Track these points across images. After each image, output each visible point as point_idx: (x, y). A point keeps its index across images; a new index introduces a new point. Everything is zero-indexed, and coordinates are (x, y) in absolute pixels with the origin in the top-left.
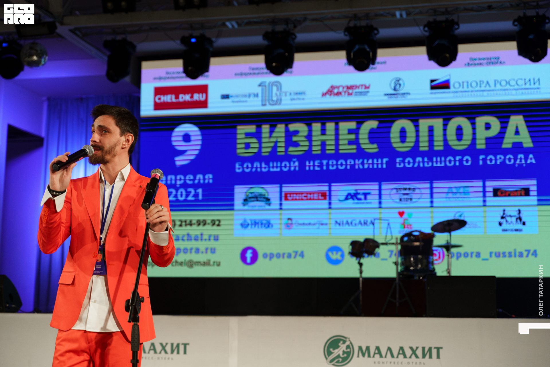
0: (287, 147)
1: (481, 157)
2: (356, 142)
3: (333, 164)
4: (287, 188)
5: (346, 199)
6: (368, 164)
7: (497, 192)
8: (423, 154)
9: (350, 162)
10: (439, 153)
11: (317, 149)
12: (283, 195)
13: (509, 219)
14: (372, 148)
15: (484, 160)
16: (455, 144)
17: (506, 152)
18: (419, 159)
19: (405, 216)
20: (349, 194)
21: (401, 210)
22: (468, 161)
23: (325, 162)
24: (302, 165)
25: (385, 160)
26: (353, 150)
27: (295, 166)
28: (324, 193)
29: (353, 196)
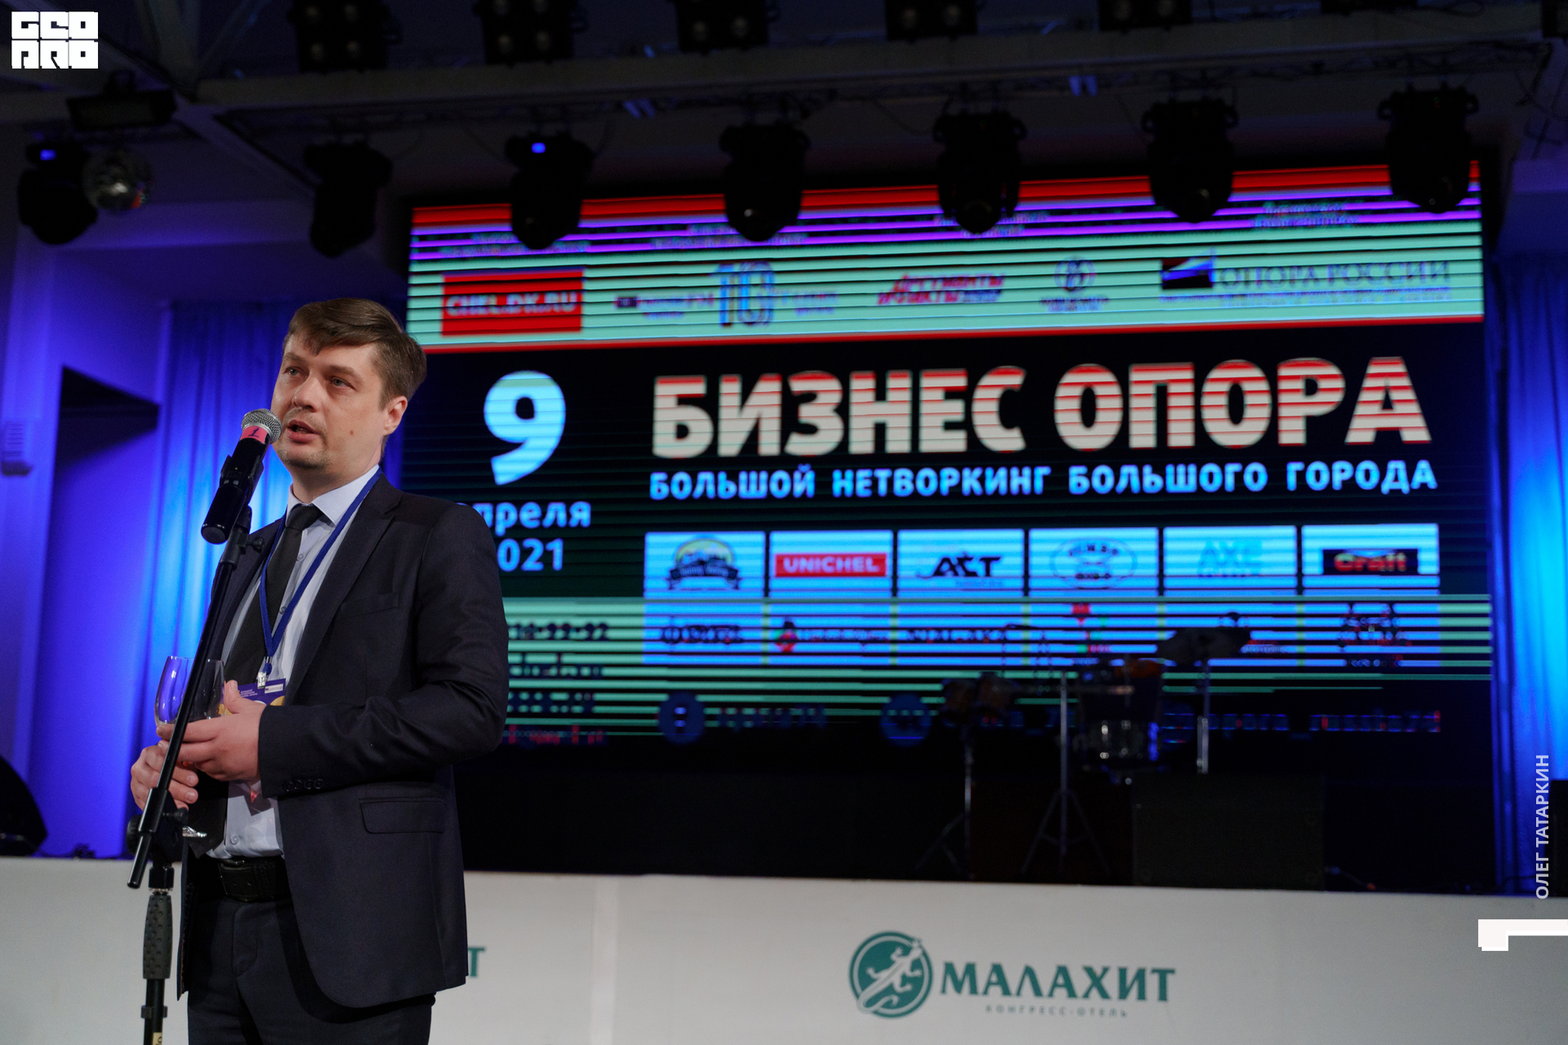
0: (784, 439)
1: (1294, 468)
2: (966, 424)
3: (903, 482)
4: (786, 542)
5: (938, 573)
6: (997, 481)
7: (1331, 562)
8: (1140, 458)
9: (949, 477)
10: (1182, 456)
11: (861, 443)
12: (773, 563)
14: (1011, 441)
15: (1301, 476)
16: (1225, 434)
17: (1356, 454)
18: (1129, 470)
20: (945, 560)
22: (1256, 476)
23: (883, 474)
24: (823, 482)
25: (1042, 471)
26: (956, 442)
27: (804, 483)
28: (879, 559)
29: (956, 565)
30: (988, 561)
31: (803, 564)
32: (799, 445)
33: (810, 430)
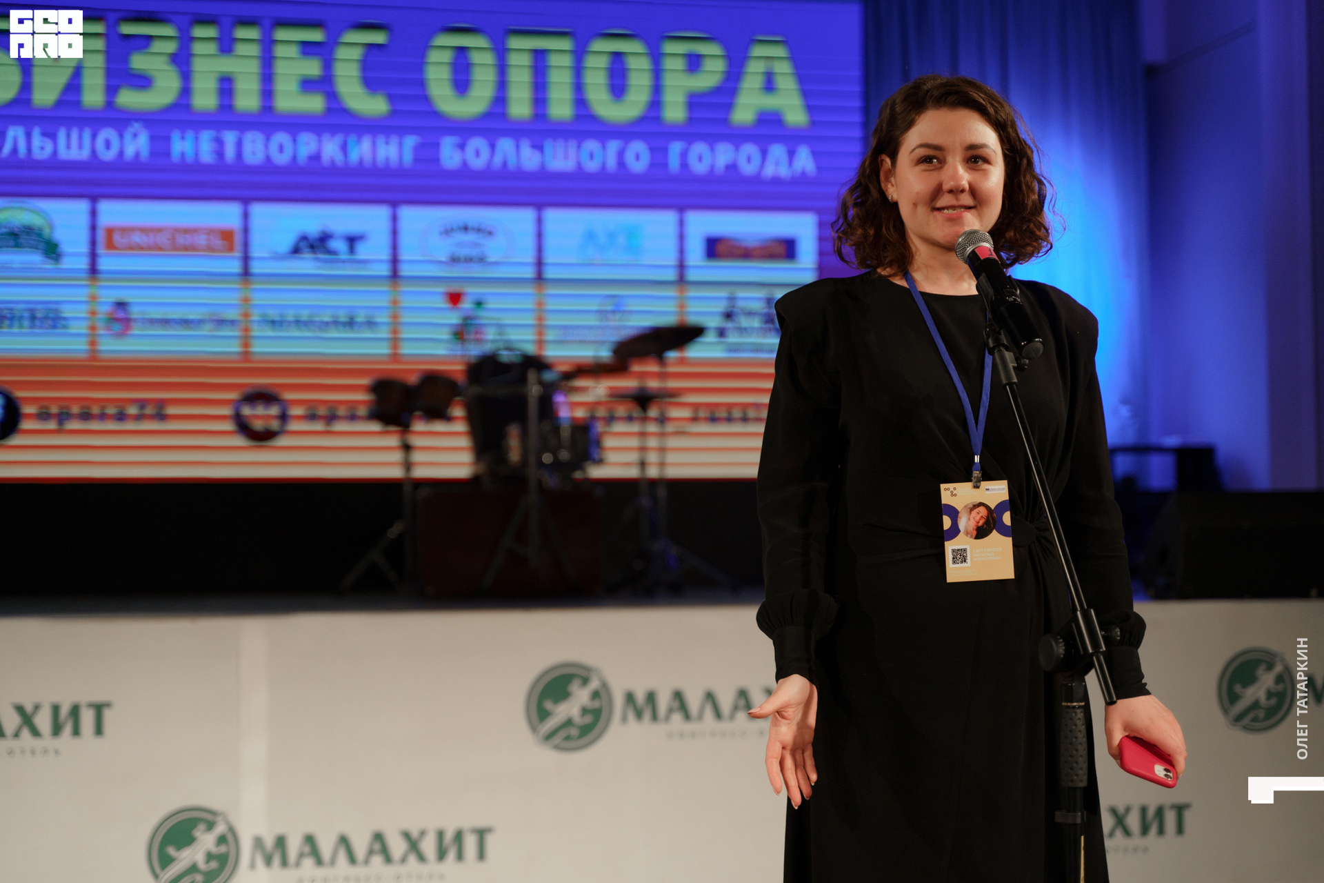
0: (111, 90)
1: (676, 148)
2: (323, 84)
3: (255, 148)
4: (114, 213)
5: (296, 250)
6: (362, 150)
7: (715, 248)
8: (518, 131)
9: (307, 145)
10: (561, 132)
11: (205, 99)
12: (101, 236)
13: (744, 322)
14: (375, 106)
15: (684, 155)
16: (605, 107)
17: (738, 137)
18: (506, 145)
19: (466, 304)
20: (304, 238)
21: (455, 288)
22: (638, 157)
23: (230, 137)
24: (160, 144)
25: (410, 141)
26: (314, 104)
27: (137, 144)
28: (227, 235)
29: (317, 244)
30: (352, 241)
31: (137, 238)
32: (128, 98)
33: (143, 82)
